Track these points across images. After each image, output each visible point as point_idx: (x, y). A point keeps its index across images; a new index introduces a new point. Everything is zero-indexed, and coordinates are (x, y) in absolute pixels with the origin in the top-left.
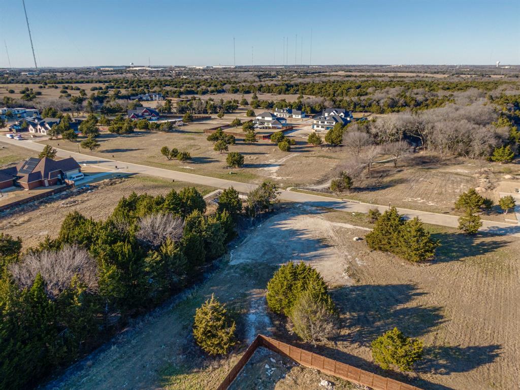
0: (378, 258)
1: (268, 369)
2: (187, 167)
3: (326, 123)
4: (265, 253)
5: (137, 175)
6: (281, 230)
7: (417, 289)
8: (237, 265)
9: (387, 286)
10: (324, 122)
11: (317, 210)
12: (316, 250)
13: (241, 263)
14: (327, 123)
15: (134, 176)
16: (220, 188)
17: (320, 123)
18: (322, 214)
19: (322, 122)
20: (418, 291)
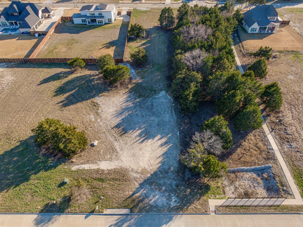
20: (61, 104)
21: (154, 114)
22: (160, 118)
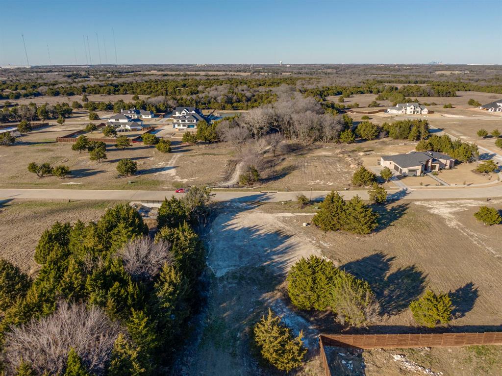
0: (336, 237)
1: (346, 364)
2: (72, 183)
3: (186, 121)
4: (240, 257)
5: (13, 201)
6: (234, 231)
7: (386, 256)
8: (225, 275)
9: (363, 259)
10: (185, 121)
11: (249, 205)
12: (283, 243)
13: (228, 272)
14: (188, 121)
15: (10, 203)
16: (133, 201)
17: (180, 121)
18: (257, 208)
19: (182, 121)
20: (388, 257)
21: (239, 247)
22: (230, 243)
